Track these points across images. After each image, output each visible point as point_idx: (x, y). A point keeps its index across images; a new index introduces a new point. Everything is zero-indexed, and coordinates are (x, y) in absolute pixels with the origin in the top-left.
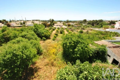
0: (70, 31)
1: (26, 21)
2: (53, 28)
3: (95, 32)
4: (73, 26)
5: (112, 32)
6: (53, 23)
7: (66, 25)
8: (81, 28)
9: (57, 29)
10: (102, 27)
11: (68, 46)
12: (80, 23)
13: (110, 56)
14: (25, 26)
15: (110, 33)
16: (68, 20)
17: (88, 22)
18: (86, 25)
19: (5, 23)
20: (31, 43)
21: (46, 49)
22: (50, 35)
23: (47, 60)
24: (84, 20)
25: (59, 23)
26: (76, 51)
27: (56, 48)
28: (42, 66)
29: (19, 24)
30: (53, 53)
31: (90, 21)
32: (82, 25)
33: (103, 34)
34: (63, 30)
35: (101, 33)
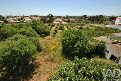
0: (70, 27)
1: (24, 17)
2: (52, 24)
3: (95, 28)
4: (72, 22)
5: (112, 28)
6: (52, 19)
7: (66, 21)
8: (80, 24)
9: (56, 25)
10: (102, 23)
11: (68, 42)
12: (80, 19)
13: (108, 52)
14: (23, 22)
15: (110, 29)
16: (68, 16)
17: (88, 17)
18: (86, 21)
19: (2, 19)
20: (30, 40)
21: (46, 46)
22: (49, 32)
23: (47, 57)
24: (84, 15)
25: (58, 19)
26: (75, 48)
27: (55, 44)
28: (42, 63)
29: (16, 20)
30: (53, 50)
31: (90, 16)
32: (82, 21)
33: (103, 30)
34: (62, 26)
35: (101, 29)
